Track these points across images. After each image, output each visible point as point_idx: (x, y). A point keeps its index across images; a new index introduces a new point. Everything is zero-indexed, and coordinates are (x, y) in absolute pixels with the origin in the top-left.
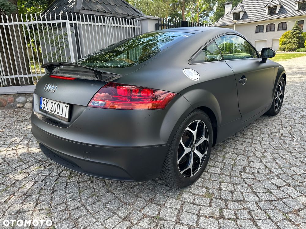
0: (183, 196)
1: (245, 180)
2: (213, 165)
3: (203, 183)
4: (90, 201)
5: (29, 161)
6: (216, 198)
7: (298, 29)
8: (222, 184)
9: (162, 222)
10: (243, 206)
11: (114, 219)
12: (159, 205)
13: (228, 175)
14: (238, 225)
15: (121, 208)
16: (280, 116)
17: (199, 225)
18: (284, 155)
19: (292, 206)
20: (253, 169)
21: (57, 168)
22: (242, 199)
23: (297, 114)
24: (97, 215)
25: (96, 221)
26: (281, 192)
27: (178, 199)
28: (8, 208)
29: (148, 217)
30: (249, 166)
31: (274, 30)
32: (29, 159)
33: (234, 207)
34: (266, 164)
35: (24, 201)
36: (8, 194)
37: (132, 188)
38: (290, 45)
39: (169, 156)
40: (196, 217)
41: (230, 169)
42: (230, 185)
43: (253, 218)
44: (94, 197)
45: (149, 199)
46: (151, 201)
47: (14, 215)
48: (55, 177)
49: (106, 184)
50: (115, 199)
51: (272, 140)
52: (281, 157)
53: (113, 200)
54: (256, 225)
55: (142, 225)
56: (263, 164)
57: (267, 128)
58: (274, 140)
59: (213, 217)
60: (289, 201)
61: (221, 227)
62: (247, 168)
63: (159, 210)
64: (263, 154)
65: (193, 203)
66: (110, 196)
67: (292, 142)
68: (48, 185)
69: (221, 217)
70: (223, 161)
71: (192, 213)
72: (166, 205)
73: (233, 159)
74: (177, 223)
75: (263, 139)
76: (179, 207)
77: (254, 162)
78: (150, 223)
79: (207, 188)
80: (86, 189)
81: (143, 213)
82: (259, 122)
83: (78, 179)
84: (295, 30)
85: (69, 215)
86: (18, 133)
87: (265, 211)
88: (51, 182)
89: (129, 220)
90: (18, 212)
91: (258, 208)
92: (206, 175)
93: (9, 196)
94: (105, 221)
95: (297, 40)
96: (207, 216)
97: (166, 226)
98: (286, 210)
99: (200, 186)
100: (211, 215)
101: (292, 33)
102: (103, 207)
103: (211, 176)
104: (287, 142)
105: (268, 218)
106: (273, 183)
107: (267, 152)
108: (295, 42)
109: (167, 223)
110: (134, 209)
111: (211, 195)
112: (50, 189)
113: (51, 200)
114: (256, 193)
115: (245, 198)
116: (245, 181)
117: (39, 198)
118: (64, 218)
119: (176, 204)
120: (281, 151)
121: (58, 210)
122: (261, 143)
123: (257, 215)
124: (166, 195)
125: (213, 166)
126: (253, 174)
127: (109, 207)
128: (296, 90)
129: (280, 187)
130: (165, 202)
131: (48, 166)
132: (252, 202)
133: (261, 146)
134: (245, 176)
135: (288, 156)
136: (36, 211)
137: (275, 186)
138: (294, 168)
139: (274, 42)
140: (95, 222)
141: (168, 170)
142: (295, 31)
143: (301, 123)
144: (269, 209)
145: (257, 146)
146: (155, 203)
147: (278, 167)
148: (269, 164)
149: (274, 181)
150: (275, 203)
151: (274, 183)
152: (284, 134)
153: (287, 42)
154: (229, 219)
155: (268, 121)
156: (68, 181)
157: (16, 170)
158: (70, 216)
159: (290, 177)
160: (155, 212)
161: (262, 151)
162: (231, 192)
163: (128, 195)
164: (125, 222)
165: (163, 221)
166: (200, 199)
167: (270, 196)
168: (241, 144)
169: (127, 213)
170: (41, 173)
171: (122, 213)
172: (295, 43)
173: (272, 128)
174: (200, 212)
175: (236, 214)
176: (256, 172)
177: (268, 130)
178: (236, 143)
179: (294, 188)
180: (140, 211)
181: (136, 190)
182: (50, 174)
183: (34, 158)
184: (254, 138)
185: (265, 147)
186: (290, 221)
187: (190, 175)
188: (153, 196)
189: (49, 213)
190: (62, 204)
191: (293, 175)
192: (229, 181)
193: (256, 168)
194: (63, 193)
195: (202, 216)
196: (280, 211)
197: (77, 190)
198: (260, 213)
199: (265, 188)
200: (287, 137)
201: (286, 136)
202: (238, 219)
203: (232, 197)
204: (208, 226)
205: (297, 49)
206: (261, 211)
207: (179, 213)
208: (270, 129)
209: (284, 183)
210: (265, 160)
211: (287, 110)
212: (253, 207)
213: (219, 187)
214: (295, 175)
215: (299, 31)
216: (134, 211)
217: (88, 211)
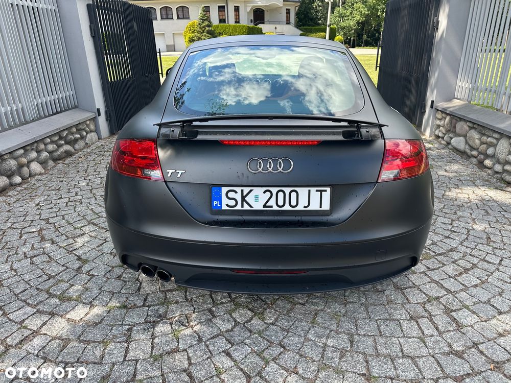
7: (206, 20)
84: (202, 20)
95: (208, 36)
101: (199, 24)
139: (175, 36)
215: (208, 22)
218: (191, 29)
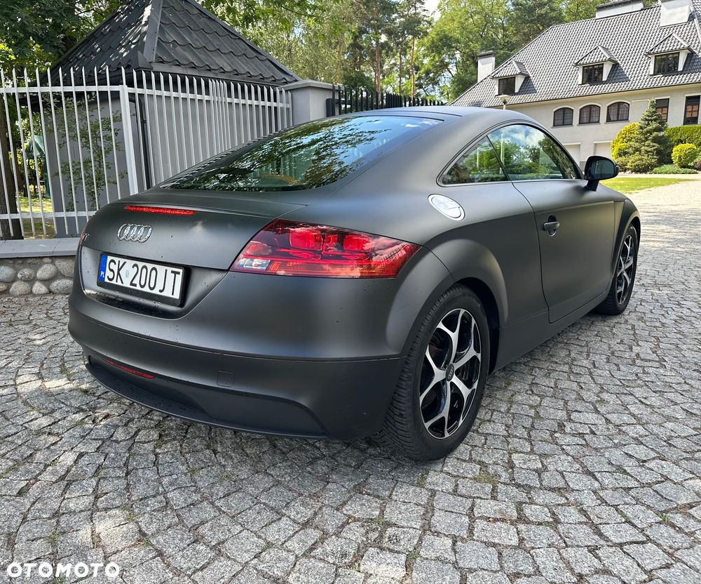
0: (429, 480)
1: (565, 447)
2: (488, 417)
3: (471, 454)
4: (218, 490)
5: (53, 411)
6: (505, 484)
7: (655, 120)
8: (515, 456)
9: (390, 531)
10: (567, 499)
11: (281, 524)
12: (378, 497)
13: (525, 439)
14: (560, 536)
15: (293, 503)
16: (629, 316)
17: (476, 535)
18: (645, 398)
19: (675, 498)
20: (579, 426)
21: (126, 425)
22: (562, 484)
23: (667, 312)
24: (242, 518)
25: (242, 529)
26: (648, 471)
27: (420, 485)
28: (31, 506)
29: (358, 521)
30: (570, 420)
31: (597, 120)
32: (51, 405)
33: (547, 501)
34: (609, 416)
35: (64, 491)
36: (23, 478)
37: (311, 463)
38: (637, 156)
39: (404, 383)
40: (466, 519)
41: (527, 427)
42: (533, 457)
43: (593, 522)
44: (226, 483)
45: (355, 486)
46: (358, 489)
47: (49, 518)
48: (124, 443)
49: (247, 456)
50: (277, 485)
51: (616, 368)
52: (640, 401)
53: (272, 487)
54: (601, 535)
55: (349, 536)
56: (600, 417)
57: (601, 341)
58: (620, 366)
59: (503, 520)
60: (667, 488)
61: (524, 539)
62: (565, 423)
63: (380, 508)
64: (598, 396)
65: (455, 492)
66: (263, 481)
67: (662, 371)
68: (113, 459)
69: (522, 519)
70: (509, 409)
71: (456, 513)
72: (394, 498)
73: (531, 407)
74: (424, 531)
75: (594, 365)
76: (424, 500)
77: (580, 412)
78: (364, 531)
79: (480, 463)
80: (203, 466)
81: (345, 512)
82: (581, 328)
83: (181, 446)
84: (648, 121)
85: (176, 519)
86: (8, 351)
87: (616, 507)
88: (116, 453)
89: (317, 527)
90: (56, 513)
91: (600, 503)
92: (474, 438)
93: (26, 482)
94: (264, 530)
95: (653, 146)
96: (489, 518)
97: (402, 537)
98: (663, 506)
99: (465, 461)
100: (498, 516)
101: (641, 128)
102: (253, 502)
103: (486, 439)
104: (650, 370)
105: (623, 520)
106: (627, 454)
107: (608, 392)
108: (650, 150)
109: (404, 532)
110: (324, 505)
111: (492, 477)
112: (120, 468)
113: (128, 487)
114: (592, 474)
115: (570, 483)
116: (564, 449)
117: (97, 485)
118: (167, 524)
119: (417, 495)
120: (639, 389)
121: (148, 509)
122: (591, 374)
123: (599, 516)
124: (391, 477)
125: (489, 421)
126: (581, 435)
127: (267, 502)
128: (662, 259)
129: (645, 461)
130: (392, 492)
131: (101, 420)
132: (586, 491)
133: (593, 379)
134: (564, 440)
135: (654, 400)
136: (98, 510)
137: (632, 459)
138: (671, 424)
139: (598, 148)
140: (240, 532)
141: (401, 415)
142: (648, 125)
143: (679, 332)
144: (626, 504)
145: (582, 380)
146: (369, 494)
147: (635, 422)
148: (615, 416)
149: (630, 449)
150: (638, 493)
151: (630, 453)
152: (642, 355)
153: (630, 150)
154: (540, 524)
155: (602, 326)
156: (158, 450)
157: (26, 428)
158: (181, 521)
159: (665, 441)
160: (372, 511)
161: (597, 389)
162: (536, 471)
163: (304, 477)
164: (310, 531)
165: (394, 529)
166: (469, 485)
167: (624, 478)
168: (547, 376)
169: (310, 513)
170: (89, 433)
171: (298, 513)
172: (649, 152)
173: (613, 342)
174: (472, 511)
175: (553, 514)
176: (588, 431)
177: (605, 347)
178: (533, 373)
179: (674, 463)
180: (337, 510)
181: (321, 468)
182: (112, 436)
183: (63, 403)
184: (575, 363)
185: (601, 381)
186: (673, 526)
187: (443, 435)
188: (362, 480)
189: (130, 514)
190: (154, 496)
191: (670, 438)
192: (529, 449)
193: (587, 424)
194: (151, 474)
195: (479, 518)
196: (648, 507)
197: (183, 468)
198: (605, 512)
199: (610, 463)
200: (650, 361)
201: (648, 358)
202: (560, 523)
203: (541, 481)
204: (494, 537)
205: (656, 167)
206: (607, 508)
207: (427, 512)
208: (609, 345)
209: (653, 454)
210: (604, 409)
211: (643, 304)
212: (589, 501)
213: (509, 462)
214: (676, 437)
215: (659, 123)
216: (324, 509)
217: (220, 510)
218: (627, 136)
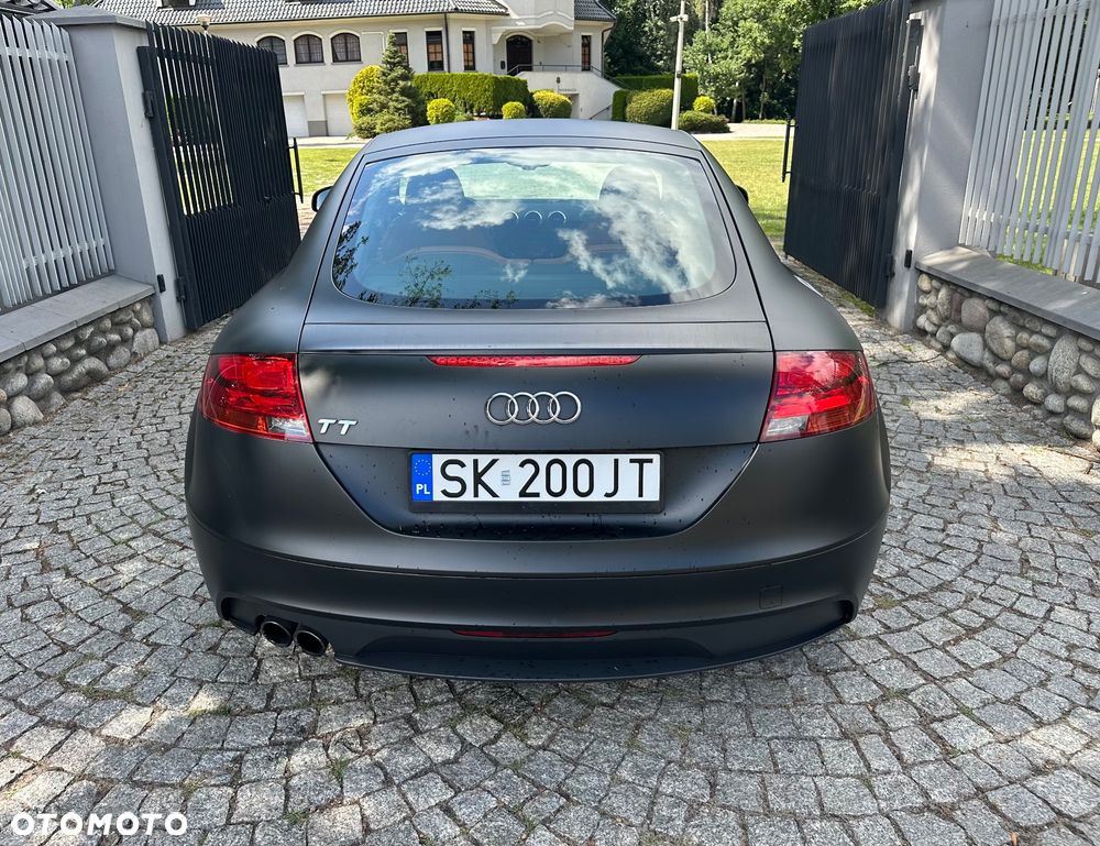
7: (398, 63)
31: (320, 59)
84: (390, 64)
95: (403, 101)
101: (385, 74)
108: (400, 106)
139: (329, 102)
142: (392, 70)
153: (375, 106)
172: (400, 109)
218: (365, 85)
